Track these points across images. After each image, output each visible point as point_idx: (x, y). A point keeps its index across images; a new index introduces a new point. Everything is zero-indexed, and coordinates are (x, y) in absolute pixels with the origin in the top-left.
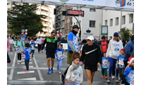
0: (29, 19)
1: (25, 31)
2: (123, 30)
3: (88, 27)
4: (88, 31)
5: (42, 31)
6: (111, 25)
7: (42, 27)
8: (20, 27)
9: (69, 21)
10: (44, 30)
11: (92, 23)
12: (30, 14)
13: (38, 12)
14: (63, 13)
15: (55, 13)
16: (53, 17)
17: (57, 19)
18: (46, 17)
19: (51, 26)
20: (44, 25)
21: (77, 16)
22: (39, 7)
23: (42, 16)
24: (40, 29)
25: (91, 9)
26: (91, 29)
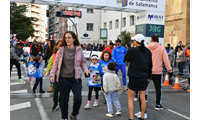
0: (18, 22)
2: (123, 33)
3: (85, 31)
4: (86, 35)
5: (33, 36)
6: (111, 28)
7: (33, 31)
9: (63, 24)
10: (35, 34)
11: (90, 27)
12: (19, 16)
13: (28, 15)
14: (57, 14)
15: (48, 15)
16: (46, 19)
17: (51, 22)
18: (37, 20)
19: (44, 30)
20: (36, 28)
21: (74, 17)
22: (29, 9)
23: (32, 19)
24: (31, 33)
25: (88, 10)
26: (88, 32)
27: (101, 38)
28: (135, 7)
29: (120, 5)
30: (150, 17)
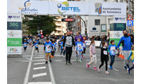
1: (40, 32)
3: (93, 25)
4: (94, 29)
5: (56, 31)
7: (56, 26)
8: (36, 28)
23: (55, 17)
24: (54, 28)
27: (102, 31)
28: (106, 14)
29: (97, 13)
30: (117, 19)
